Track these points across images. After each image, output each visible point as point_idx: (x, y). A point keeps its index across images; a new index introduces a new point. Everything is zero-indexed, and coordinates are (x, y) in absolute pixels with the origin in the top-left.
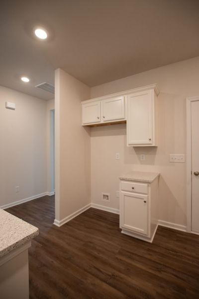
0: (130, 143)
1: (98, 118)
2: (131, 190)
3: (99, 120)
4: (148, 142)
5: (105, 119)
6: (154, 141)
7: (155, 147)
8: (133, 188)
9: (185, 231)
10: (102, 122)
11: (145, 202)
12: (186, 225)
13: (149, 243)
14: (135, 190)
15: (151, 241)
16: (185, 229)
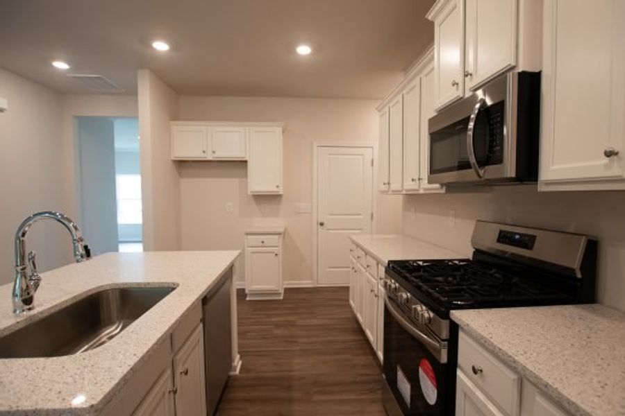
0: (252, 190)
1: (204, 152)
2: (261, 244)
3: (205, 155)
4: (275, 189)
5: (215, 155)
6: (282, 188)
7: (280, 196)
8: (263, 242)
9: (311, 286)
10: (210, 158)
11: (276, 255)
12: (312, 280)
13: (280, 300)
14: (265, 244)
15: (281, 298)
16: (312, 284)
